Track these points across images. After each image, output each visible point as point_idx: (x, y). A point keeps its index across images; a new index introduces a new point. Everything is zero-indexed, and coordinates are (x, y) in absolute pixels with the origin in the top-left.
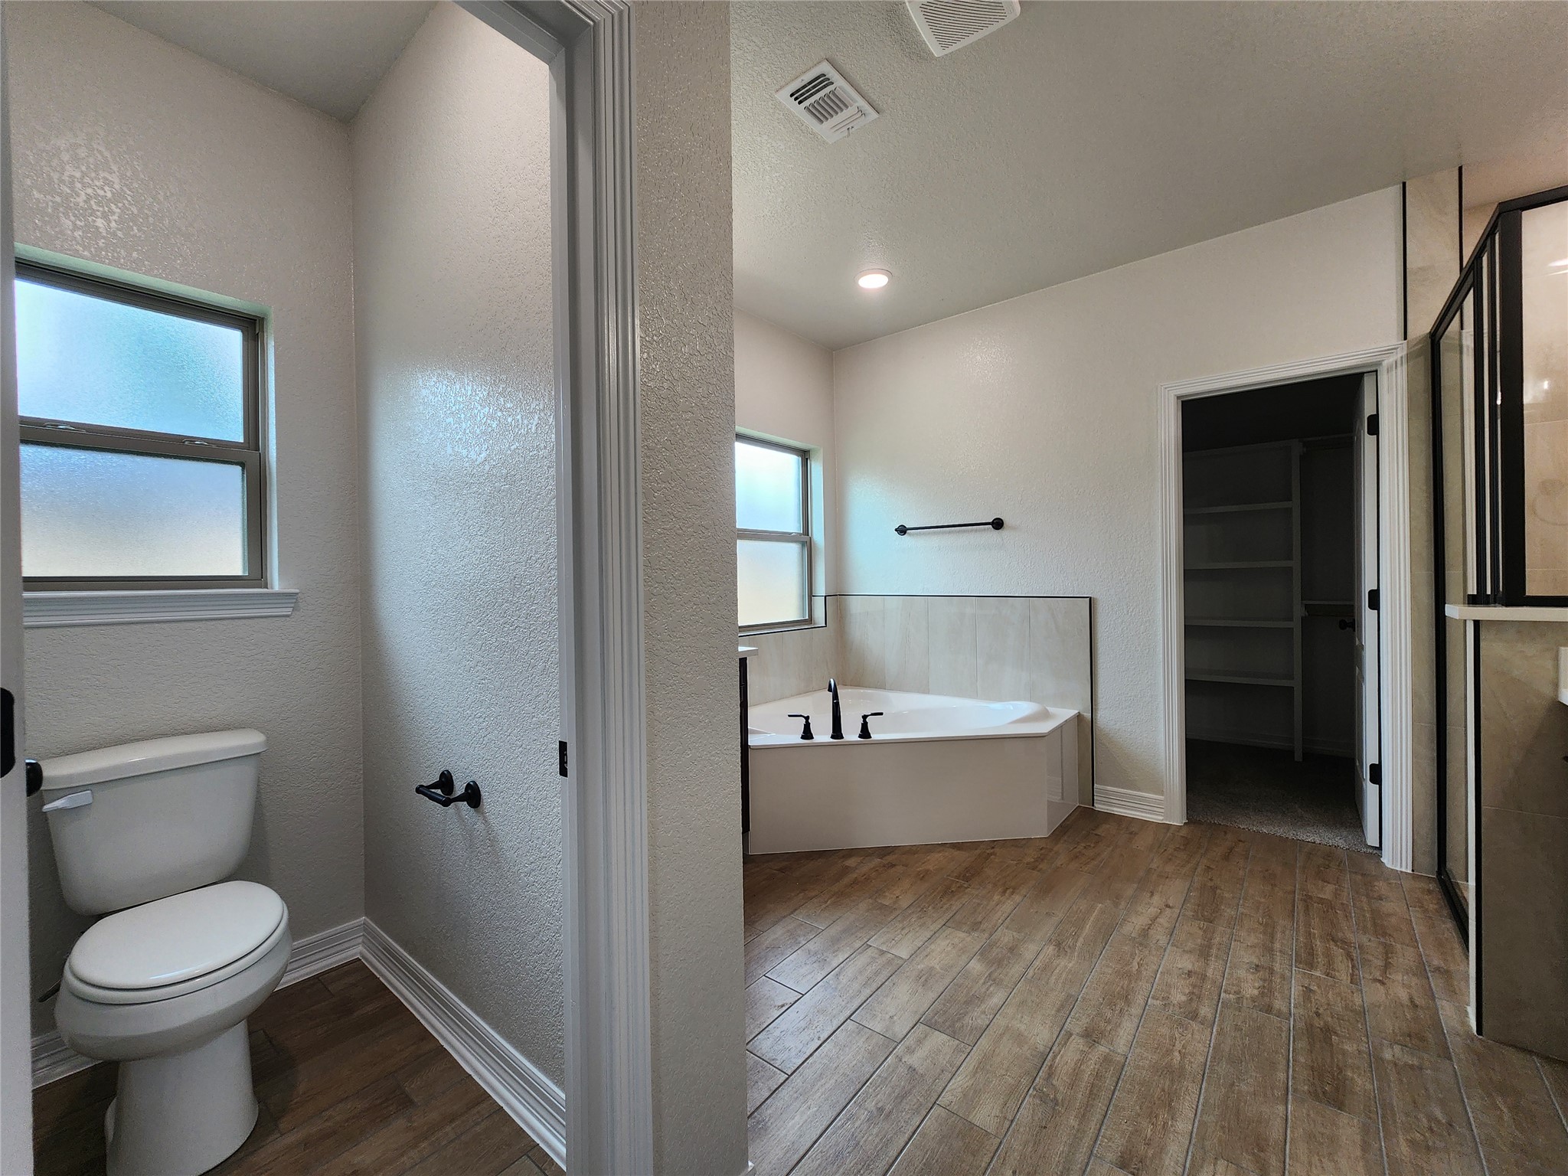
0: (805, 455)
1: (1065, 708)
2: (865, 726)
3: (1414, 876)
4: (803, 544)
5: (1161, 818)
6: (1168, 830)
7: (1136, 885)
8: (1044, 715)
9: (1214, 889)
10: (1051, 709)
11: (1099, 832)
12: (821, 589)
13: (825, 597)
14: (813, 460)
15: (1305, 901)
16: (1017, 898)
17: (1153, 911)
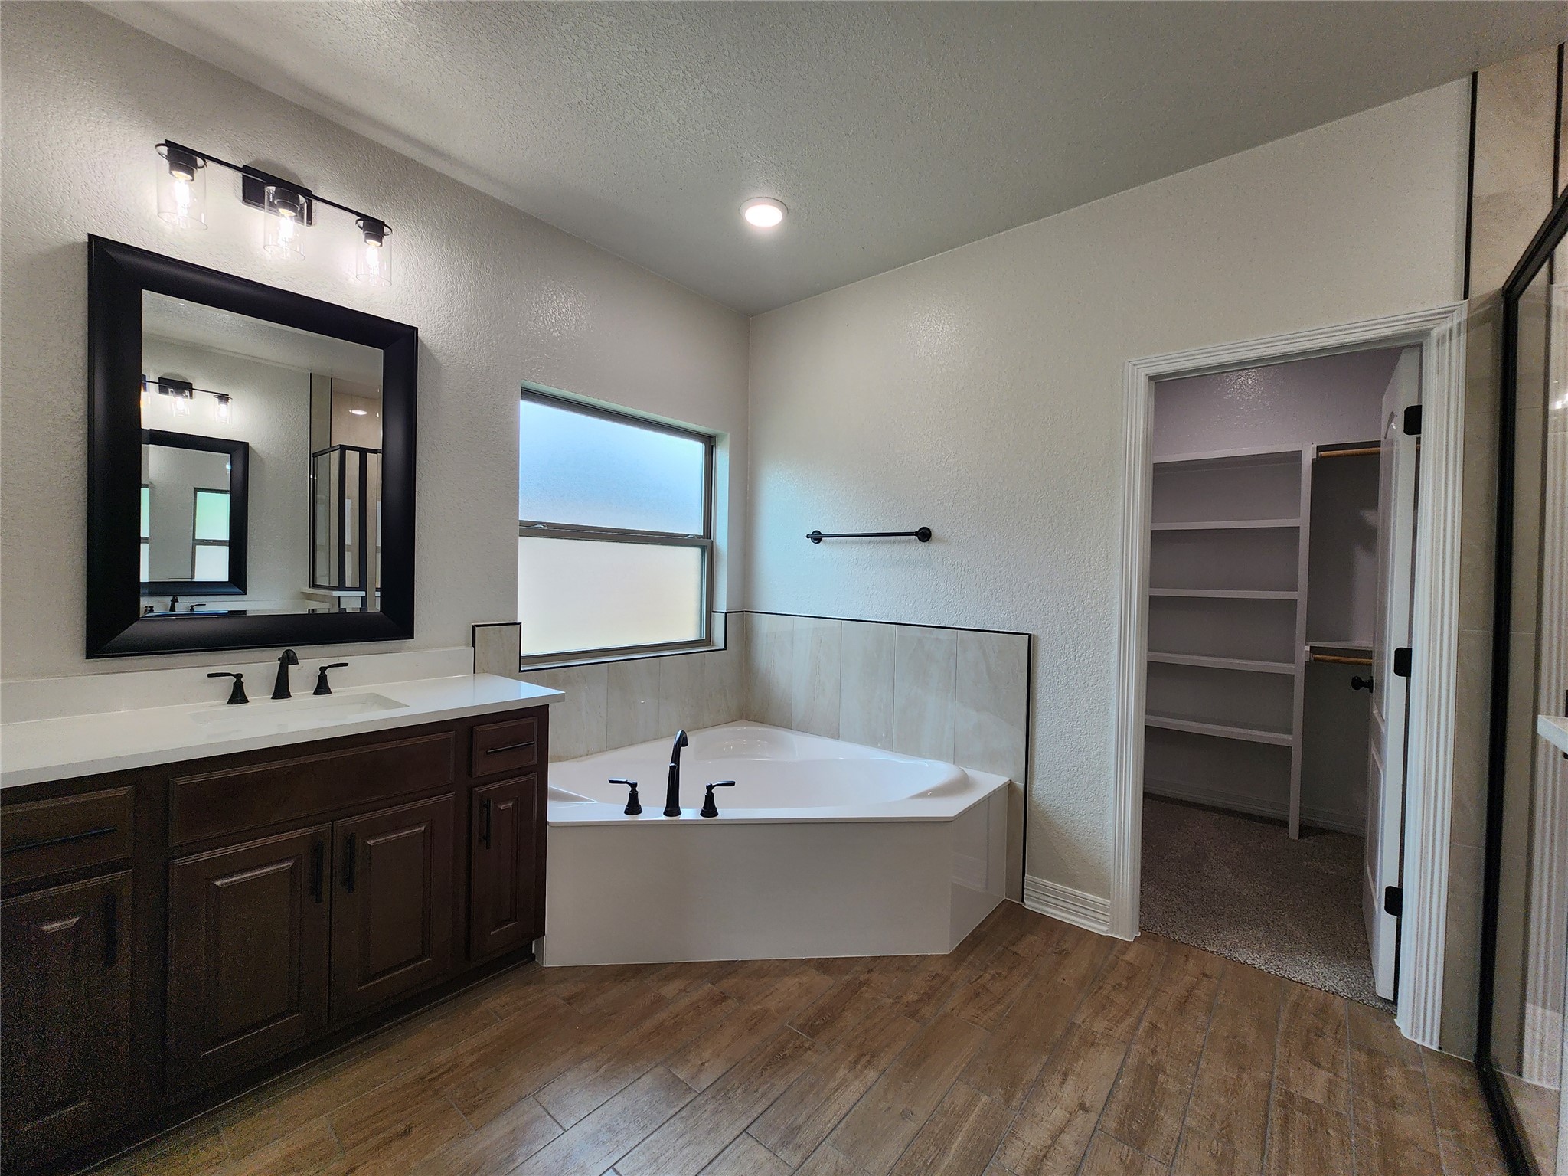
0: (709, 442)
1: (995, 773)
2: (709, 799)
3: (1442, 1058)
4: (703, 549)
5: (1106, 929)
6: (1112, 948)
7: (1045, 1058)
8: (962, 785)
9: (1158, 1069)
10: (973, 773)
11: (1019, 948)
12: (722, 604)
13: (726, 613)
14: (719, 447)
15: (1284, 1107)
16: (871, 1075)
17: (1059, 1114)
